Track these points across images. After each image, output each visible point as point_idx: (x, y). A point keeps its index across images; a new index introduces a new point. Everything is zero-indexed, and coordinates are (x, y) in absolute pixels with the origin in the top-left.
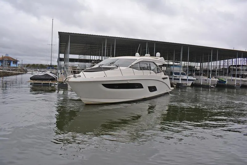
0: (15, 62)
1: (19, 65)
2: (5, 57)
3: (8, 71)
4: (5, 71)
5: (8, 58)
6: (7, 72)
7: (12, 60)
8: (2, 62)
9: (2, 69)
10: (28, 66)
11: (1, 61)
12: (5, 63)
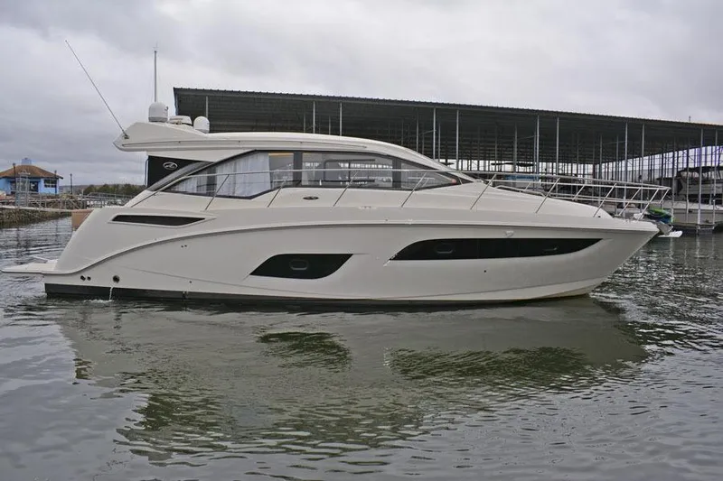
0: (52, 180)
1: (61, 188)
2: (21, 169)
3: (33, 208)
4: (22, 208)
5: (31, 169)
6: (28, 211)
7: (41, 175)
8: (12, 182)
9: (14, 204)
10: (89, 190)
11: (11, 178)
12: (21, 184)
